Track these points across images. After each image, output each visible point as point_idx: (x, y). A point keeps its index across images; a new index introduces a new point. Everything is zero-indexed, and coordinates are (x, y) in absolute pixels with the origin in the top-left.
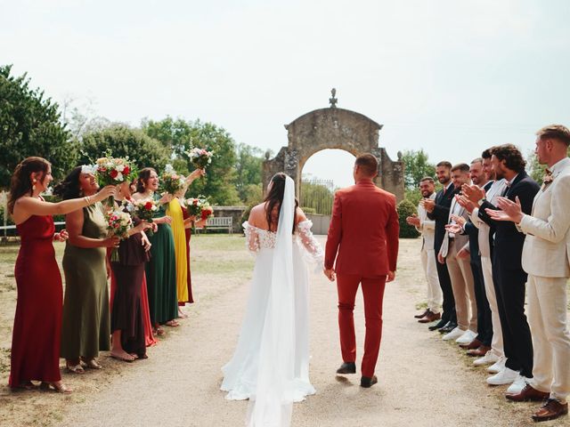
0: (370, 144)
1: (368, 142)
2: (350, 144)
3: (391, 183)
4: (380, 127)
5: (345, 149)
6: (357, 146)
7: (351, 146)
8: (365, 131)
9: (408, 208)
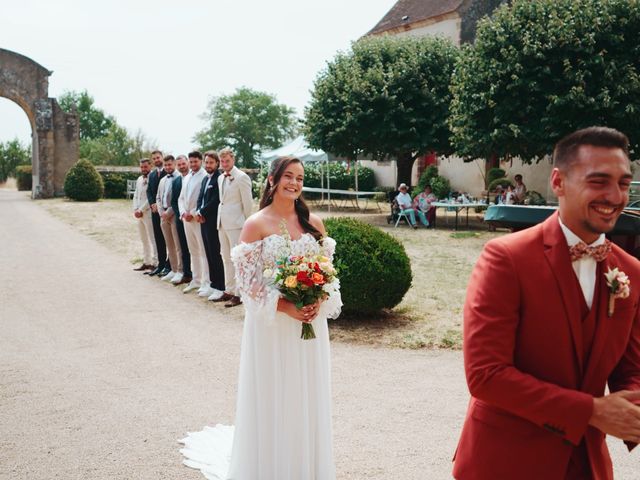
0: (38, 92)
1: (36, 90)
2: (13, 91)
3: (64, 139)
4: (49, 74)
5: (7, 97)
6: (22, 95)
7: (14, 95)
8: (31, 77)
9: (86, 168)
